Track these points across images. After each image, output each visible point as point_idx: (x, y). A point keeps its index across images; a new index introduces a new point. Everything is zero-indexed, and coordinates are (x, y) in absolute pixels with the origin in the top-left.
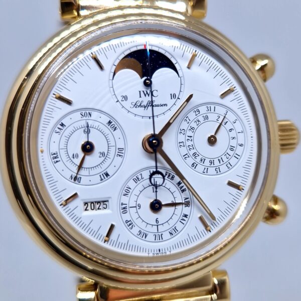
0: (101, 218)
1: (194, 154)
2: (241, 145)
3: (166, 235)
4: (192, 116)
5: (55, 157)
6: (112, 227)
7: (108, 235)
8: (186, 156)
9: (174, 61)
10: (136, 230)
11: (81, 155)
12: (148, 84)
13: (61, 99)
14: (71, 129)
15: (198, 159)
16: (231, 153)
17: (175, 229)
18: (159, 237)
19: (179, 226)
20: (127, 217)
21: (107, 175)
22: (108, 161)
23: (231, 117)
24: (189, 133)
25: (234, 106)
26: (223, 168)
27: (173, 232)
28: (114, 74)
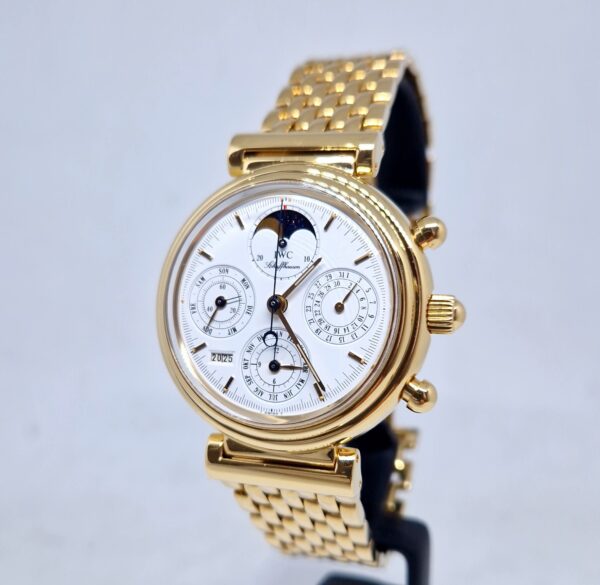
0: (225, 370)
1: (320, 320)
2: (371, 317)
3: (281, 397)
4: (323, 280)
5: (193, 307)
6: (231, 379)
7: (227, 386)
8: (311, 322)
9: (313, 224)
10: (253, 387)
11: (215, 307)
12: (282, 245)
13: (203, 254)
14: (209, 283)
15: (323, 326)
16: (359, 323)
17: (290, 393)
18: (274, 397)
19: (295, 390)
20: (247, 372)
21: (235, 330)
22: (237, 317)
23: (364, 285)
24: (318, 298)
25: (369, 274)
26: (348, 338)
27: (288, 395)
28: (256, 231)
